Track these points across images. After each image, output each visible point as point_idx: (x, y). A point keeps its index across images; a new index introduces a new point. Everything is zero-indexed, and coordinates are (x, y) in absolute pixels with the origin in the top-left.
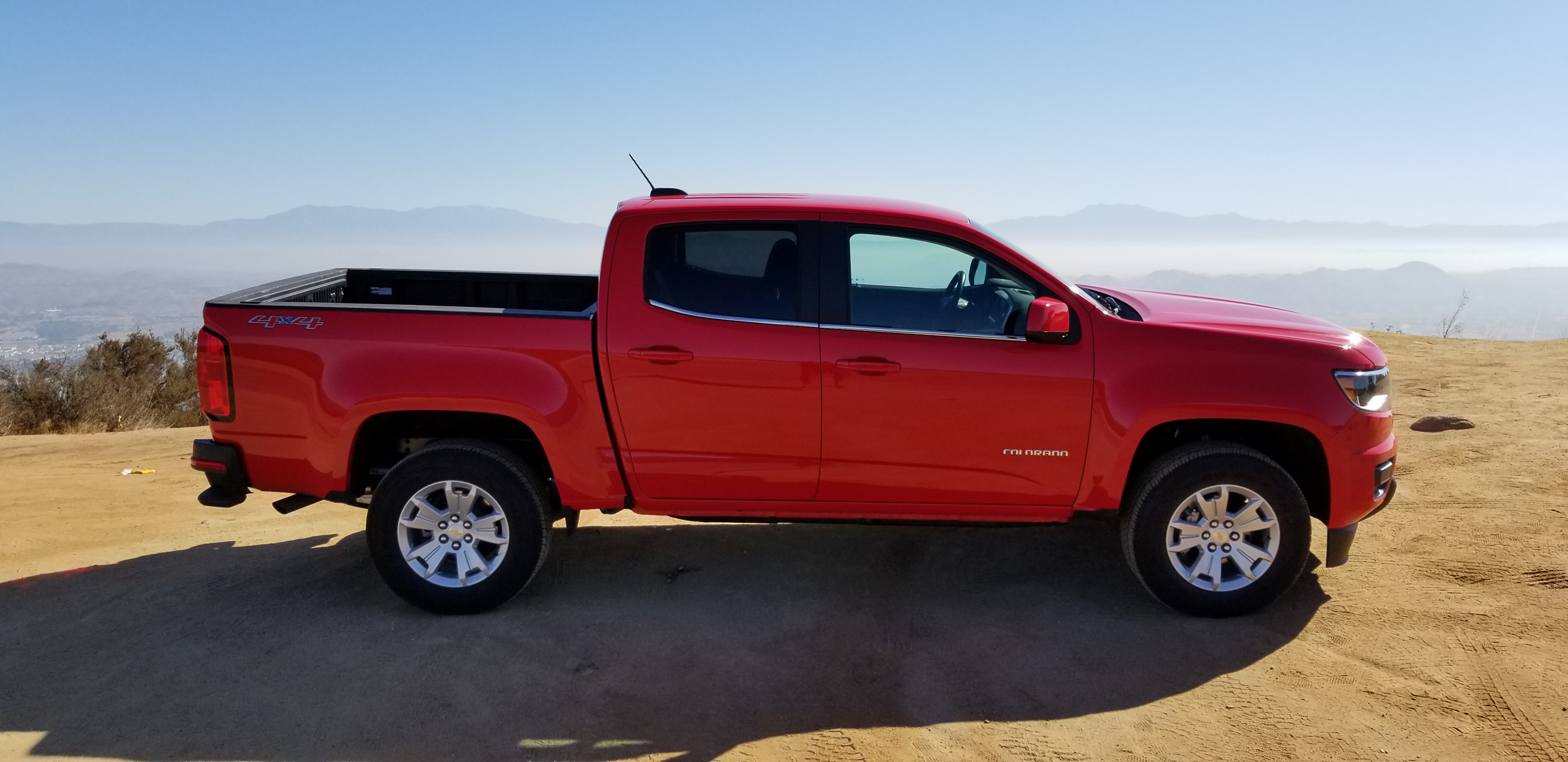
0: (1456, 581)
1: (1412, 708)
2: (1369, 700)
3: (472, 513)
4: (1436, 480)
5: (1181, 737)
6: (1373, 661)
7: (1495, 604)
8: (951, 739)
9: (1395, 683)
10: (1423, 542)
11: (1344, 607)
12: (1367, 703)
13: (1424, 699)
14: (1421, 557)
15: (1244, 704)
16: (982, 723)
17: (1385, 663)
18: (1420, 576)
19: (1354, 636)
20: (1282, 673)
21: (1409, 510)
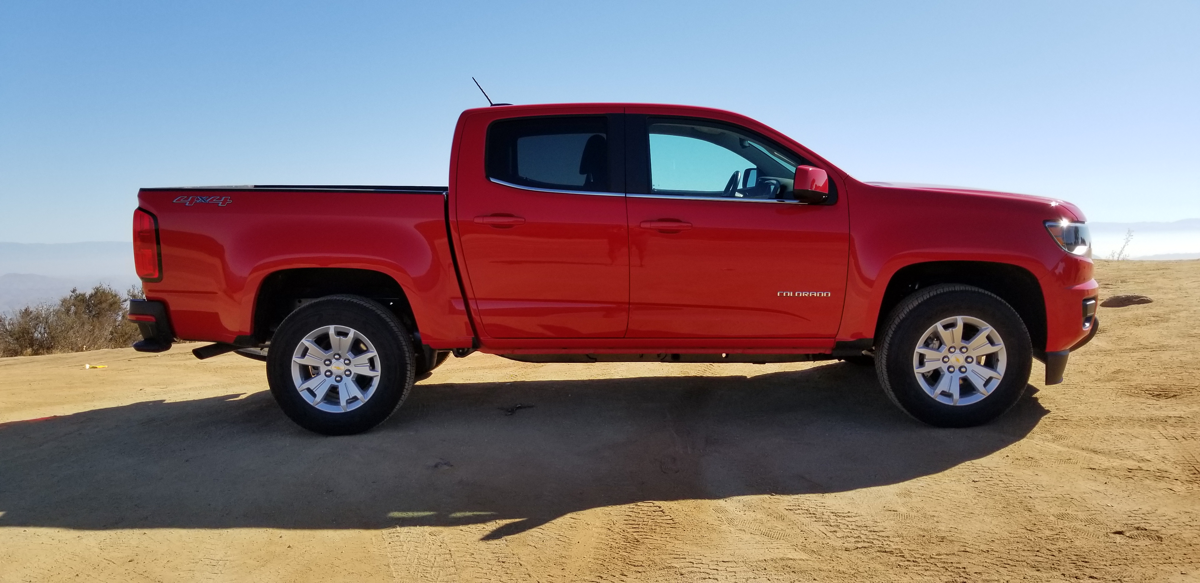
0: (1153, 398)
1: (1129, 478)
2: (1092, 474)
3: (350, 352)
4: (1126, 335)
5: (937, 501)
6: (1091, 450)
7: (1188, 410)
8: (744, 506)
9: (1112, 462)
10: (1122, 374)
11: (1062, 417)
12: (1091, 475)
13: (1139, 471)
14: (1121, 383)
15: (987, 479)
16: (769, 496)
17: (1102, 451)
18: (1123, 395)
19: (1074, 434)
20: (1017, 459)
21: (1107, 355)
